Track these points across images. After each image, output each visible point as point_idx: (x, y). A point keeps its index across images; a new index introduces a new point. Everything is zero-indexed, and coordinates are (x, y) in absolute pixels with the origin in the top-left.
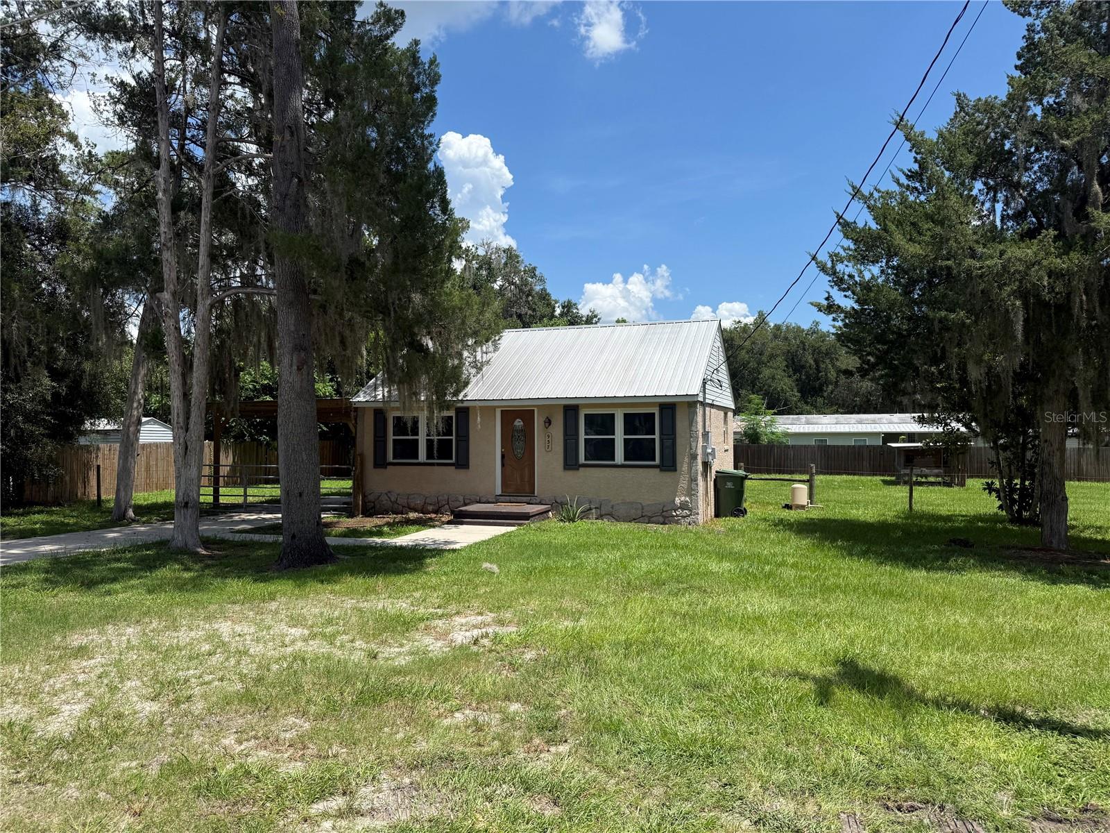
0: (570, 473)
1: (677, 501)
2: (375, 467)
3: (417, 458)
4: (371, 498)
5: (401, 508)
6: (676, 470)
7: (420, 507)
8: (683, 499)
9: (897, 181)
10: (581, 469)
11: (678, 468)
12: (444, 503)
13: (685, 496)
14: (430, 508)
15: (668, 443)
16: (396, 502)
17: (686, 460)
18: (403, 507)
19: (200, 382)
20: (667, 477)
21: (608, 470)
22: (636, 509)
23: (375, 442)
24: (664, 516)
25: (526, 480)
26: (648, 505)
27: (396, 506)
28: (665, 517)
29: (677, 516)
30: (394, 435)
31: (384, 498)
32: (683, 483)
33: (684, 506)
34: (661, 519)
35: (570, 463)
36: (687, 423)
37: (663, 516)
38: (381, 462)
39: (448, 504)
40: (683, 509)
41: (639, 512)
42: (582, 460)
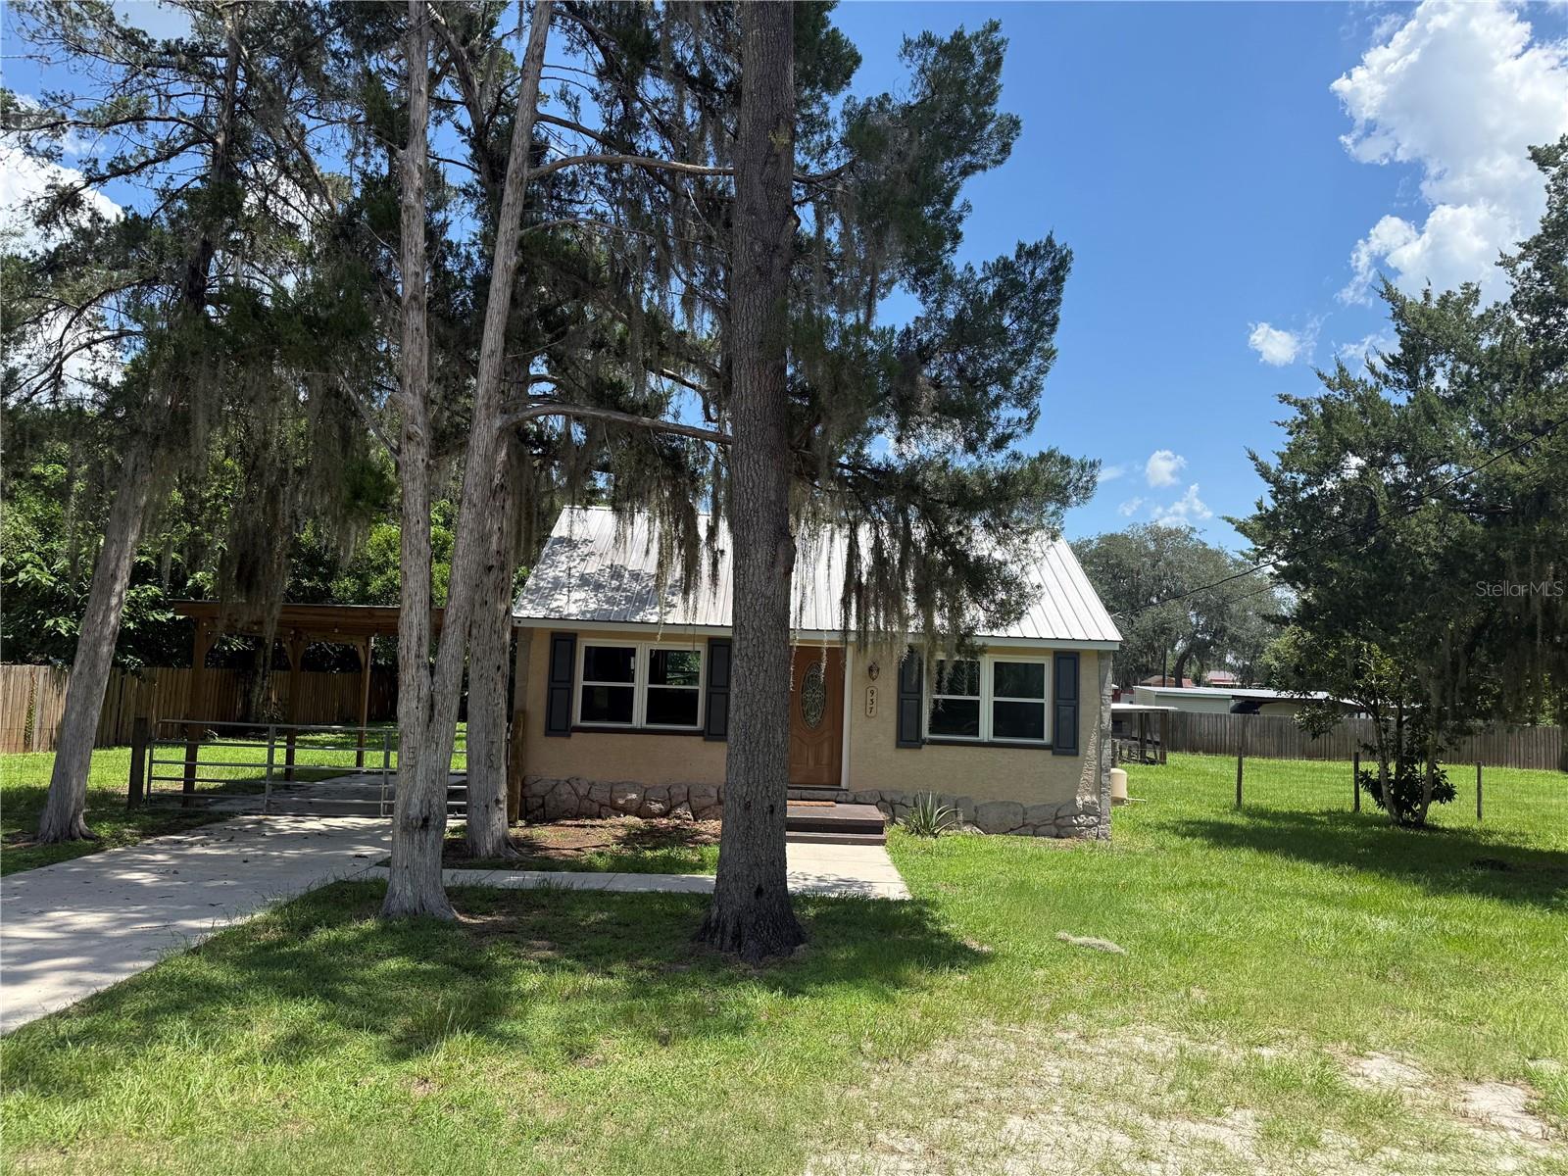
0: (906, 752)
1: (1080, 802)
2: (546, 735)
3: (629, 720)
4: (538, 789)
5: (596, 807)
6: (1077, 754)
7: (635, 806)
8: (1087, 798)
9: (1372, 369)
10: (925, 748)
11: (1081, 751)
12: (681, 799)
13: (1091, 794)
14: (656, 807)
15: (1067, 712)
16: (587, 797)
17: (1094, 738)
18: (601, 805)
19: (471, 578)
20: (1064, 763)
21: (969, 750)
22: (1015, 814)
23: (551, 691)
24: (1058, 824)
25: (825, 761)
26: (1034, 808)
27: (587, 803)
28: (1058, 827)
29: (1079, 825)
30: (586, 679)
31: (564, 790)
32: (1088, 775)
33: (1089, 810)
34: (1054, 830)
35: (907, 737)
36: (1096, 682)
37: (1057, 826)
38: (558, 726)
39: (688, 800)
40: (1088, 815)
41: (1020, 819)
42: (926, 734)
